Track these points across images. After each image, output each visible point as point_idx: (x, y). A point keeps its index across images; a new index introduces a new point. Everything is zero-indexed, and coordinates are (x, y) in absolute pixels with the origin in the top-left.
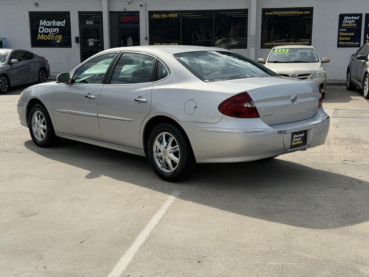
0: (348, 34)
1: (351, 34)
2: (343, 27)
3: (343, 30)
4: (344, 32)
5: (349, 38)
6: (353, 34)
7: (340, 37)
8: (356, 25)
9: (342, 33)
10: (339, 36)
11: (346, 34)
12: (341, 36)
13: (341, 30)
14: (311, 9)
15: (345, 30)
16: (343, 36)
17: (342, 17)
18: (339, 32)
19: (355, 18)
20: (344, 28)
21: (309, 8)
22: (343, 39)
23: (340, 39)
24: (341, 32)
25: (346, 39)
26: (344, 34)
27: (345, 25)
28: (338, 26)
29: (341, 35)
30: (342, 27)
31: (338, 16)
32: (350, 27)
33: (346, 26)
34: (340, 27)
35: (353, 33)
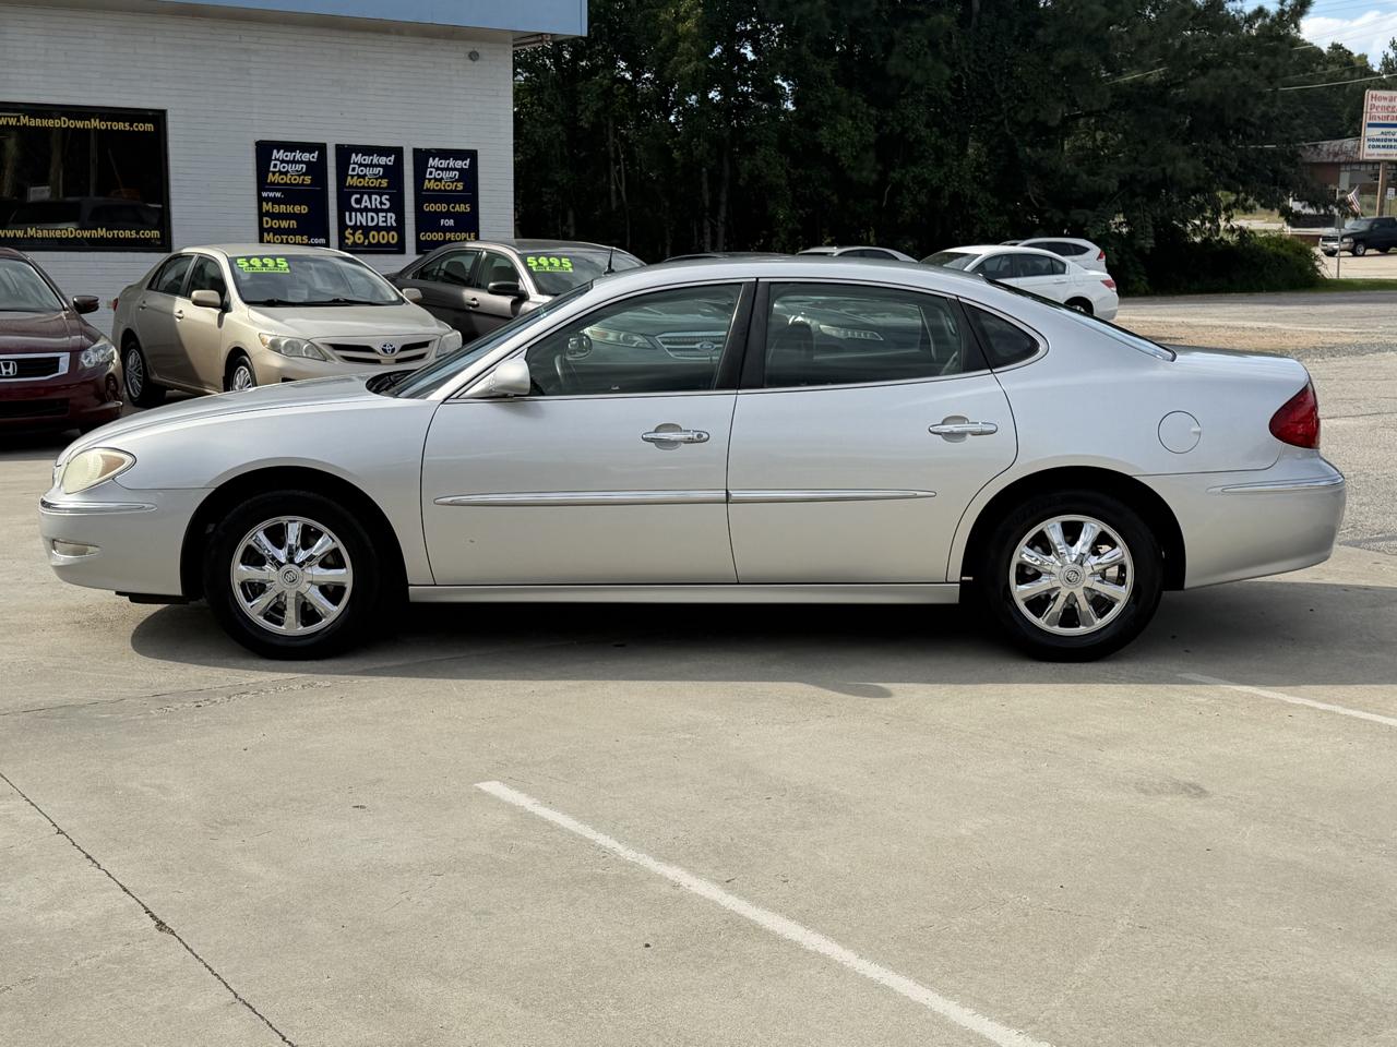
0: (290, 209)
1: (297, 209)
2: (272, 183)
3: (272, 195)
4: (275, 201)
5: (293, 224)
6: (304, 209)
7: (265, 219)
8: (309, 182)
9: (270, 204)
10: (261, 214)
11: (283, 209)
12: (267, 214)
13: (265, 194)
14: (159, 117)
15: (278, 195)
16: (274, 216)
17: (264, 150)
18: (261, 200)
19: (306, 157)
20: (274, 187)
21: (150, 114)
22: (275, 224)
23: (265, 226)
24: (268, 199)
25: (284, 224)
26: (277, 209)
27: (276, 178)
28: (253, 179)
29: (268, 212)
30: (268, 184)
31: (252, 148)
32: (291, 184)
33: (281, 182)
34: (262, 183)
35: (303, 207)
